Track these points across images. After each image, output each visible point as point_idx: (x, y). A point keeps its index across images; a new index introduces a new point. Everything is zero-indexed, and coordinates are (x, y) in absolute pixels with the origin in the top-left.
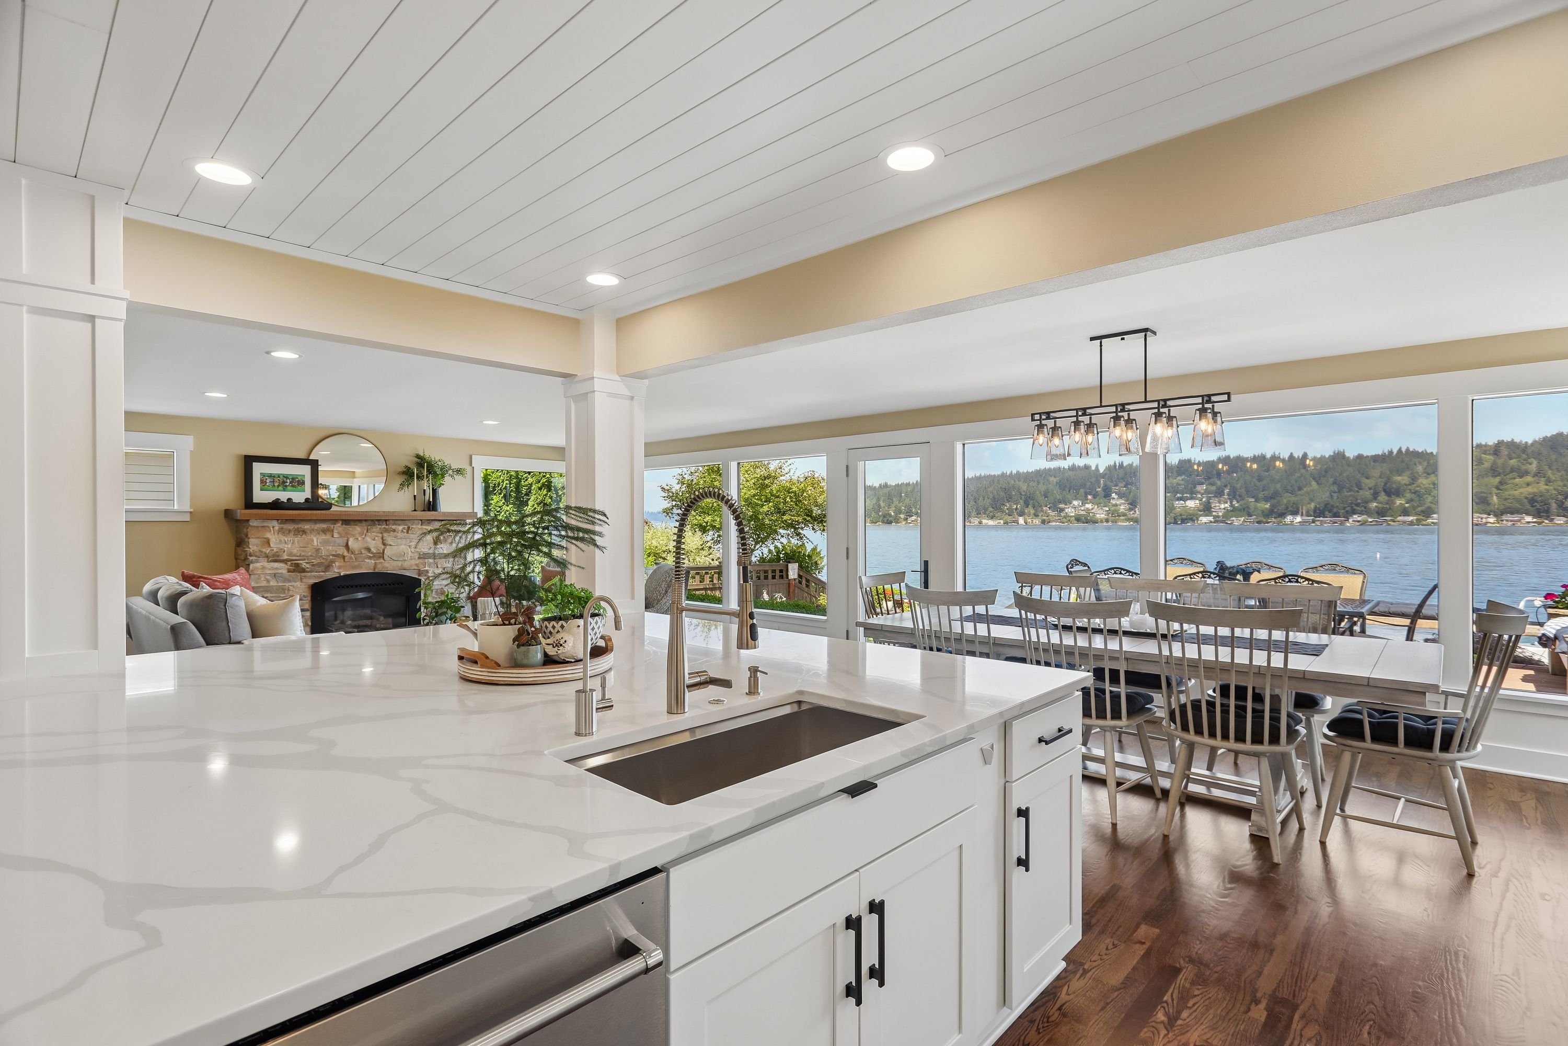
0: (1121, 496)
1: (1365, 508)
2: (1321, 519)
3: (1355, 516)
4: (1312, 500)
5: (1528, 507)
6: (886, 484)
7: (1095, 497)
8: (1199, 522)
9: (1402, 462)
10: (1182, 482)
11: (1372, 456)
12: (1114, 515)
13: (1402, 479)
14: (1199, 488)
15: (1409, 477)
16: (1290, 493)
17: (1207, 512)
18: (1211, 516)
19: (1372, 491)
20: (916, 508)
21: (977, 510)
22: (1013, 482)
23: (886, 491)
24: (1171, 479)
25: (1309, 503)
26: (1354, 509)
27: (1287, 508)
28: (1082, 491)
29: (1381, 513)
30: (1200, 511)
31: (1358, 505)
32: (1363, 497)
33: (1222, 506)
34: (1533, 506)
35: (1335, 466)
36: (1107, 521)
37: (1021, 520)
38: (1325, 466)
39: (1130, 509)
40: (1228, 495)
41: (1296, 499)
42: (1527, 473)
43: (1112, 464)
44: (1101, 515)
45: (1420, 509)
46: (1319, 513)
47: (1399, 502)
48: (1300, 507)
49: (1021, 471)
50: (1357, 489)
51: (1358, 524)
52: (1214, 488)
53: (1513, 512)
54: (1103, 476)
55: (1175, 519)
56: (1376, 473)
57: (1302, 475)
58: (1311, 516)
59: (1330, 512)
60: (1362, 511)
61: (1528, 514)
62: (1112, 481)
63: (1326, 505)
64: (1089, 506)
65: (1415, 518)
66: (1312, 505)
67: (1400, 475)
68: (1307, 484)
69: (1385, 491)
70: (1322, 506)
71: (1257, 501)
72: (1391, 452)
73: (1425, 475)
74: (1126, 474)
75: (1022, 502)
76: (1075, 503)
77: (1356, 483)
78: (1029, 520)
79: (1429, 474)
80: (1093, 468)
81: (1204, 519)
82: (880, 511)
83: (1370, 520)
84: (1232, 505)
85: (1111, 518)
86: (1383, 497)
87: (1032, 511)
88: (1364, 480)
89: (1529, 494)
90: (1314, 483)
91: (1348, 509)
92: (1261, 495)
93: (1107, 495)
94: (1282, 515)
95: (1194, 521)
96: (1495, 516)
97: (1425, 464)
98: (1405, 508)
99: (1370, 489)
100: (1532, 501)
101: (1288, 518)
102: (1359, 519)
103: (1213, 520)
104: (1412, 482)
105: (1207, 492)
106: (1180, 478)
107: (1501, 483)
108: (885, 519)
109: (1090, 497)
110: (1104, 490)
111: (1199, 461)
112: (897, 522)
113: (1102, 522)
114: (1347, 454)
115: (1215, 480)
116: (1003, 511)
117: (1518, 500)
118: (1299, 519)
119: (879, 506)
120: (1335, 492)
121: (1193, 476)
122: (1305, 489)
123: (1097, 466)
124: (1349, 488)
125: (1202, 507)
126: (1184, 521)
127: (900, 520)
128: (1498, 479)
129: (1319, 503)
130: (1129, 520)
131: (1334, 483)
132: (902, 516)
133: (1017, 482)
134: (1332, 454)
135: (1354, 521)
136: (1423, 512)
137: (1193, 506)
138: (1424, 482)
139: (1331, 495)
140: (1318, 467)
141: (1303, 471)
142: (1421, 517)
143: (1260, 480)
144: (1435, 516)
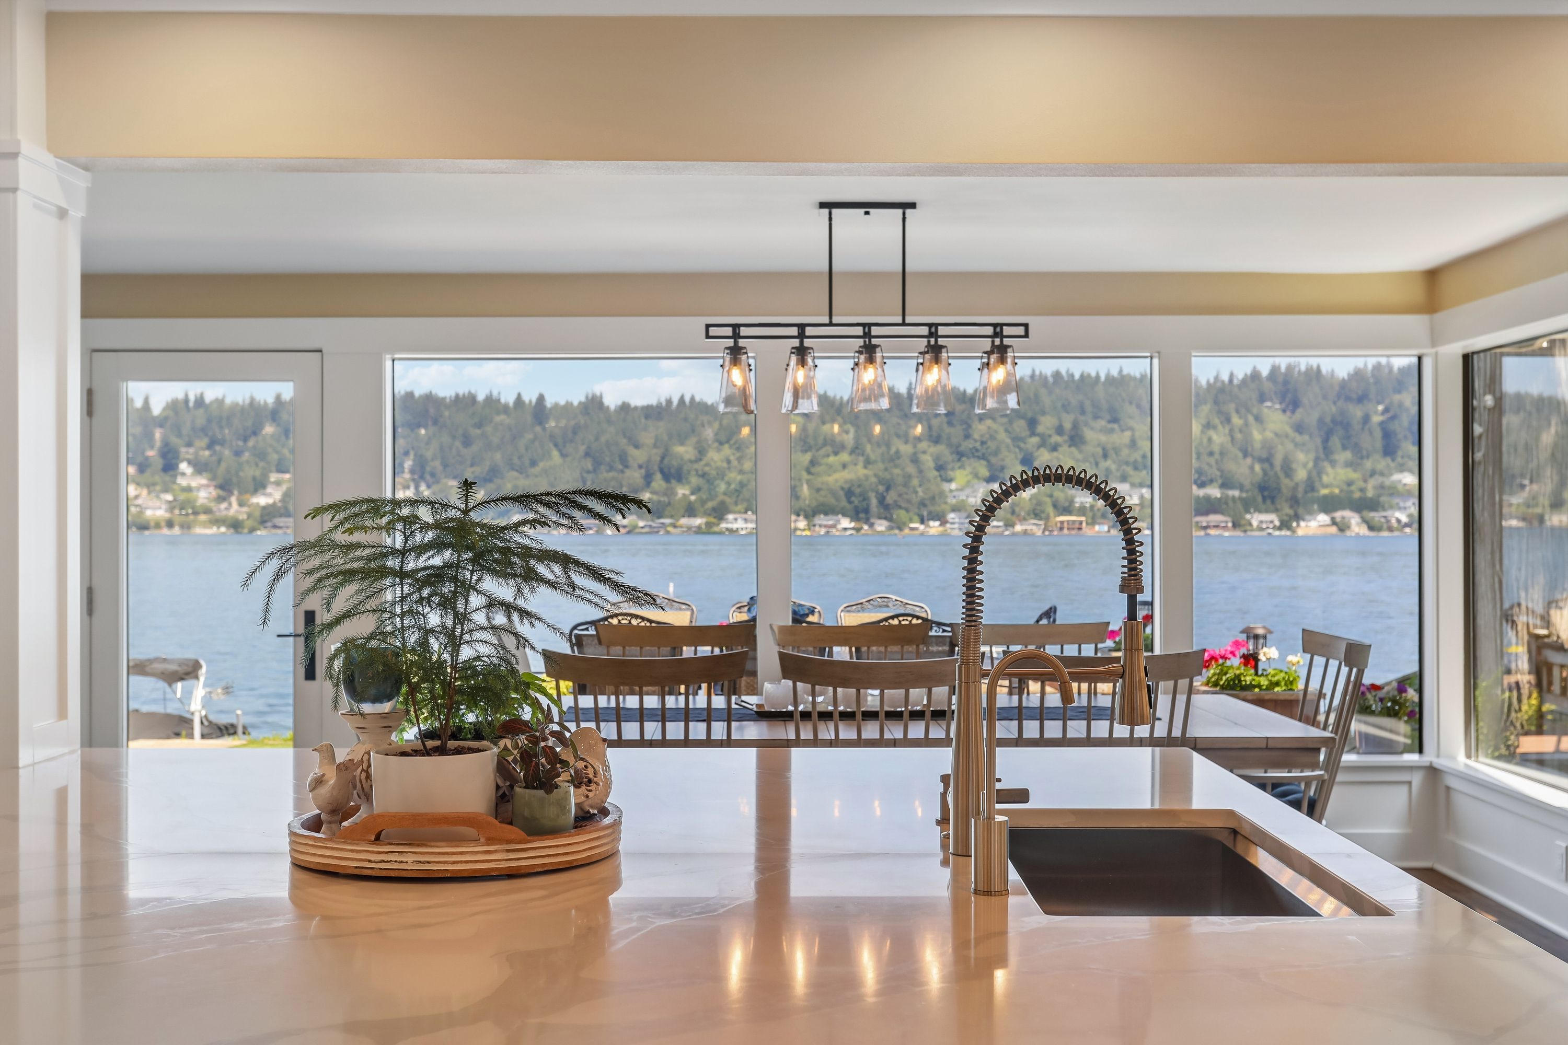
0: (200, 468)
5: (844, 503)
7: (142, 468)
13: (686, 451)
15: (695, 448)
16: (517, 471)
34: (850, 502)
36: (170, 524)
39: (220, 499)
40: (412, 472)
42: (843, 447)
43: (181, 396)
45: (710, 505)
47: (682, 491)
50: (620, 467)
53: (827, 510)
54: (161, 422)
61: (844, 515)
62: (180, 435)
65: (704, 520)
67: (682, 444)
69: (662, 471)
72: (669, 402)
73: (716, 445)
74: (209, 421)
79: (721, 443)
83: (641, 524)
85: (177, 519)
86: (658, 482)
88: (632, 451)
89: (846, 482)
90: (555, 453)
93: (169, 467)
96: (806, 517)
97: (716, 425)
98: (690, 503)
99: (640, 467)
100: (849, 493)
104: (698, 456)
107: (813, 463)
113: (158, 526)
117: (833, 493)
120: (588, 472)
128: (808, 457)
130: (218, 522)
131: (587, 454)
136: (714, 509)
138: (715, 457)
139: (582, 477)
140: (563, 423)
141: (538, 429)
142: (712, 520)
143: (467, 441)
144: (730, 517)
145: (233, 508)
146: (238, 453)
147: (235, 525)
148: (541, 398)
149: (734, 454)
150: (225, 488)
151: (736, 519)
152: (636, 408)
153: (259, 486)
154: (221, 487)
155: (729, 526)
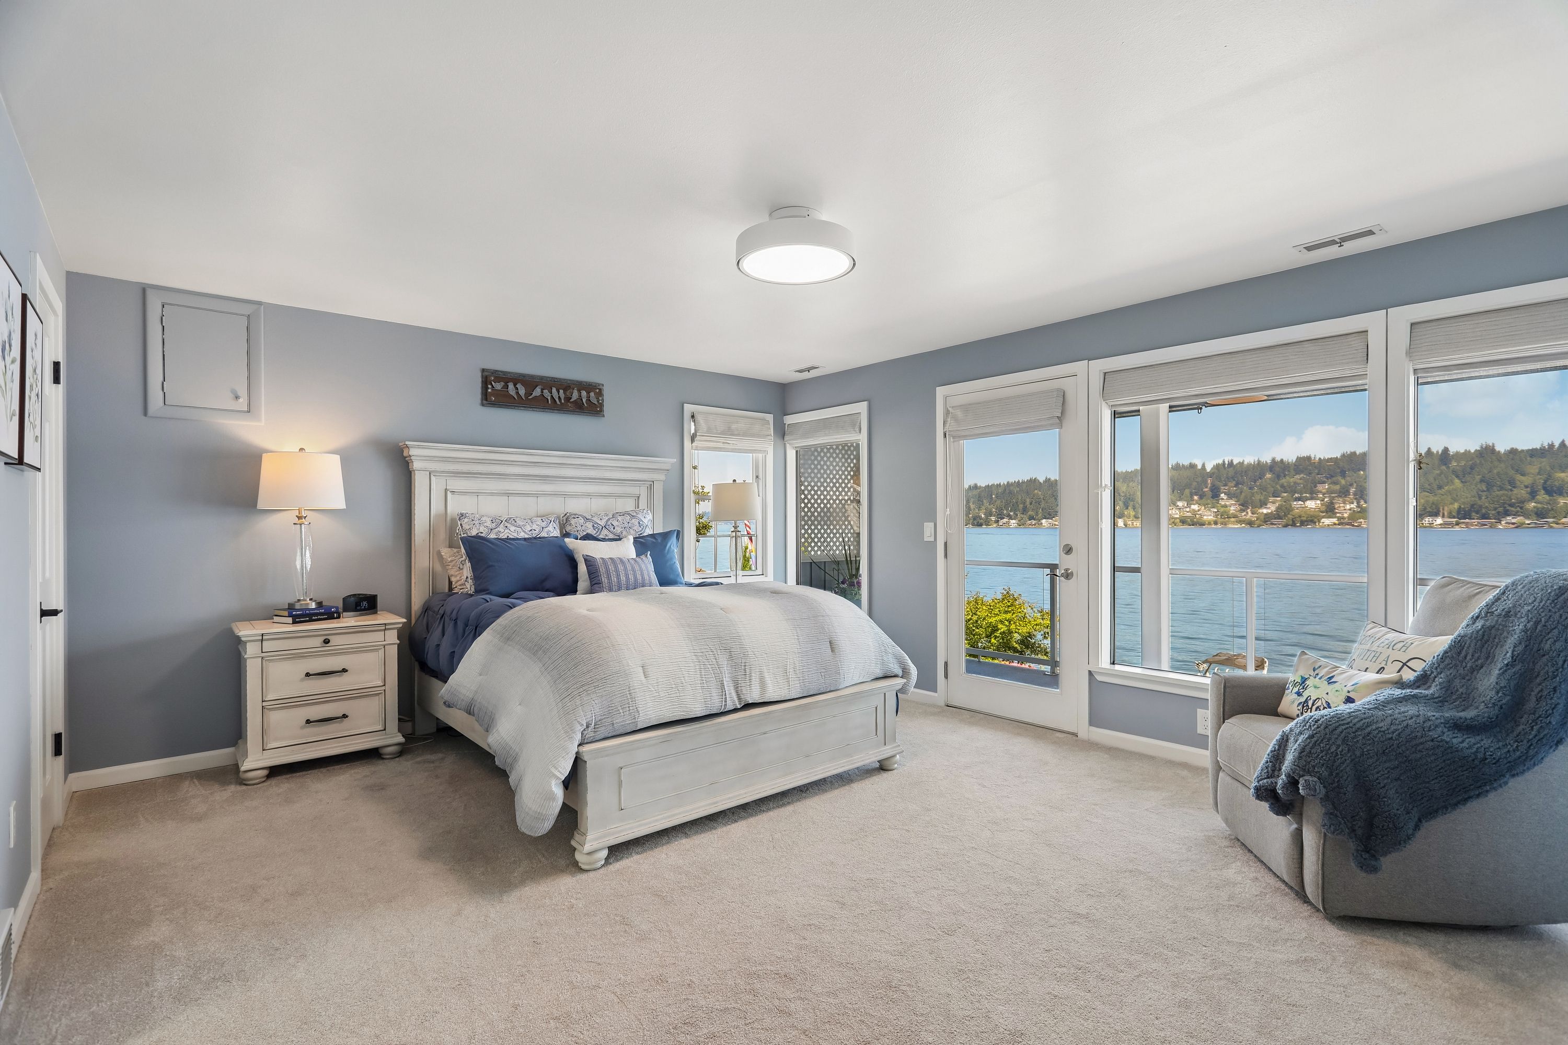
1: (1521, 508)
2: (1467, 520)
3: (1509, 518)
4: (1455, 500)
6: (976, 485)
8: (1321, 524)
9: (1565, 456)
10: (1301, 481)
11: (1528, 450)
12: (1224, 517)
14: (1320, 487)
17: (1329, 513)
18: (1335, 517)
19: (1529, 489)
20: (1007, 510)
23: (976, 492)
24: (1287, 478)
25: (1451, 504)
26: (1508, 510)
27: (1425, 509)
28: (1187, 492)
29: (1540, 514)
30: (1322, 512)
31: (1511, 505)
32: (1519, 496)
33: (1348, 507)
35: (1483, 462)
37: (1120, 522)
38: (1471, 462)
41: (1436, 498)
44: (1209, 516)
46: (1464, 514)
48: (1441, 508)
51: (1513, 526)
52: (1337, 487)
55: (1293, 521)
56: (1533, 469)
57: (1442, 473)
58: (1454, 517)
59: (1477, 512)
60: (1518, 512)
63: (1472, 506)
64: (1195, 507)
66: (1456, 506)
68: (1448, 482)
70: (1467, 507)
76: (1180, 504)
77: (1509, 481)
78: (1130, 523)
80: (1199, 467)
81: (1327, 521)
82: (970, 514)
84: (1358, 506)
87: (1132, 513)
91: (1501, 509)
95: (1316, 523)
101: (1427, 520)
102: (1514, 521)
103: (1337, 522)
105: (1330, 492)
106: (1298, 477)
108: (976, 522)
109: (1196, 498)
110: (1212, 490)
111: (1320, 459)
112: (987, 525)
114: (1497, 448)
115: (1340, 478)
118: (1439, 521)
119: (969, 508)
121: (1313, 475)
122: (1446, 488)
123: (1204, 465)
124: (1500, 486)
125: (1324, 508)
126: (1303, 523)
127: (991, 522)
129: (1464, 503)
132: (993, 518)
134: (1479, 449)
135: (1507, 523)
137: (1314, 507)
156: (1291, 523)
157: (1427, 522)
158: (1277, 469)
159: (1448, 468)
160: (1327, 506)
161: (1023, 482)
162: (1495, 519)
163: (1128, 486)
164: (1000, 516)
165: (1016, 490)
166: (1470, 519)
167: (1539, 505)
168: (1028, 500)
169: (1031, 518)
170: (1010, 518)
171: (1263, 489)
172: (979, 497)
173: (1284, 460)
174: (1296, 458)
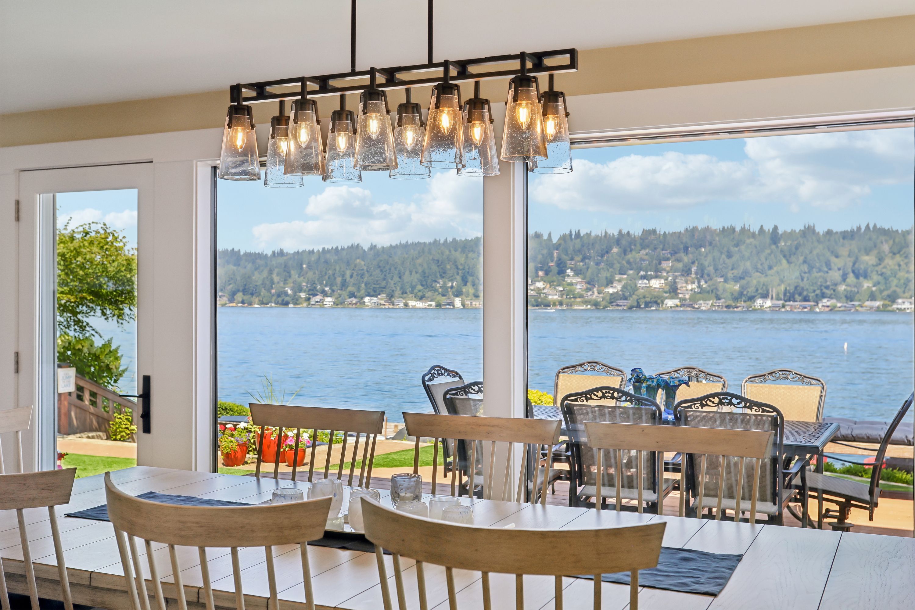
0: (577, 272)
1: (834, 291)
2: (791, 303)
3: (825, 301)
4: (782, 281)
6: (281, 251)
7: (547, 273)
8: (664, 306)
9: (870, 239)
10: (646, 257)
11: (841, 233)
12: (569, 297)
13: (869, 260)
14: (664, 264)
15: (876, 257)
16: (760, 272)
17: (672, 294)
18: (678, 298)
19: (841, 272)
20: (321, 284)
21: (402, 288)
22: (447, 252)
23: (281, 260)
24: (634, 253)
25: (779, 285)
26: (824, 293)
27: (757, 290)
29: (849, 298)
30: (666, 292)
31: (827, 287)
32: (833, 278)
33: (689, 287)
35: (805, 242)
36: (561, 304)
37: (458, 302)
38: (796, 242)
39: (588, 290)
40: (696, 273)
41: (766, 280)
43: (568, 232)
44: (554, 296)
45: (886, 293)
46: (789, 296)
47: (867, 284)
48: (770, 289)
49: (458, 239)
50: (826, 269)
51: (827, 309)
52: (680, 265)
54: (557, 247)
55: (638, 303)
56: (845, 252)
57: (772, 252)
58: (781, 300)
59: (800, 294)
60: (831, 294)
62: (567, 254)
63: (796, 287)
64: (540, 285)
65: (882, 303)
66: (783, 288)
67: (867, 255)
68: (777, 263)
69: (853, 272)
70: (792, 289)
71: (726, 281)
72: (859, 228)
73: (891, 255)
74: (583, 246)
75: (459, 278)
77: (825, 263)
78: (468, 303)
79: (894, 254)
80: (545, 237)
81: (670, 303)
82: (272, 288)
83: (839, 305)
84: (699, 286)
85: (565, 301)
86: (851, 278)
87: (471, 291)
88: (833, 259)
90: (784, 261)
91: (818, 292)
92: (730, 275)
93: (561, 272)
94: (752, 299)
95: (659, 304)
97: (891, 242)
98: (872, 292)
99: (839, 269)
101: (758, 302)
102: (828, 304)
103: (679, 304)
104: (879, 262)
105: (673, 269)
106: (643, 252)
108: (280, 299)
109: (541, 273)
110: (558, 265)
111: (665, 233)
112: (296, 304)
114: (817, 229)
115: (682, 255)
116: (436, 290)
118: (768, 303)
119: (272, 282)
120: (805, 273)
121: (658, 250)
122: (775, 269)
123: (550, 235)
124: (818, 268)
125: (667, 288)
126: (647, 305)
127: (300, 300)
129: (789, 285)
130: (586, 302)
131: (805, 262)
132: (303, 295)
133: (453, 252)
134: (802, 228)
135: (823, 306)
136: (889, 296)
137: (658, 286)
138: (890, 263)
139: (801, 276)
140: (788, 244)
141: (773, 247)
142: (887, 302)
143: (729, 256)
144: (900, 301)
145: (595, 295)
146: (598, 264)
147: (596, 304)
148: (776, 228)
149: (903, 260)
150: (591, 283)
151: (904, 302)
152: (837, 233)
153: (609, 282)
154: (589, 283)
155: (899, 306)
156: (635, 304)
157: (758, 305)
158: (624, 242)
159: (777, 247)
160: (671, 286)
161: (343, 249)
162: (814, 301)
163: (467, 257)
164: (313, 292)
165: (332, 258)
166: (795, 301)
167: (849, 289)
168: (348, 273)
169: (352, 295)
170: (325, 294)
171: (610, 265)
172: (285, 266)
173: (631, 232)
174: (642, 231)
